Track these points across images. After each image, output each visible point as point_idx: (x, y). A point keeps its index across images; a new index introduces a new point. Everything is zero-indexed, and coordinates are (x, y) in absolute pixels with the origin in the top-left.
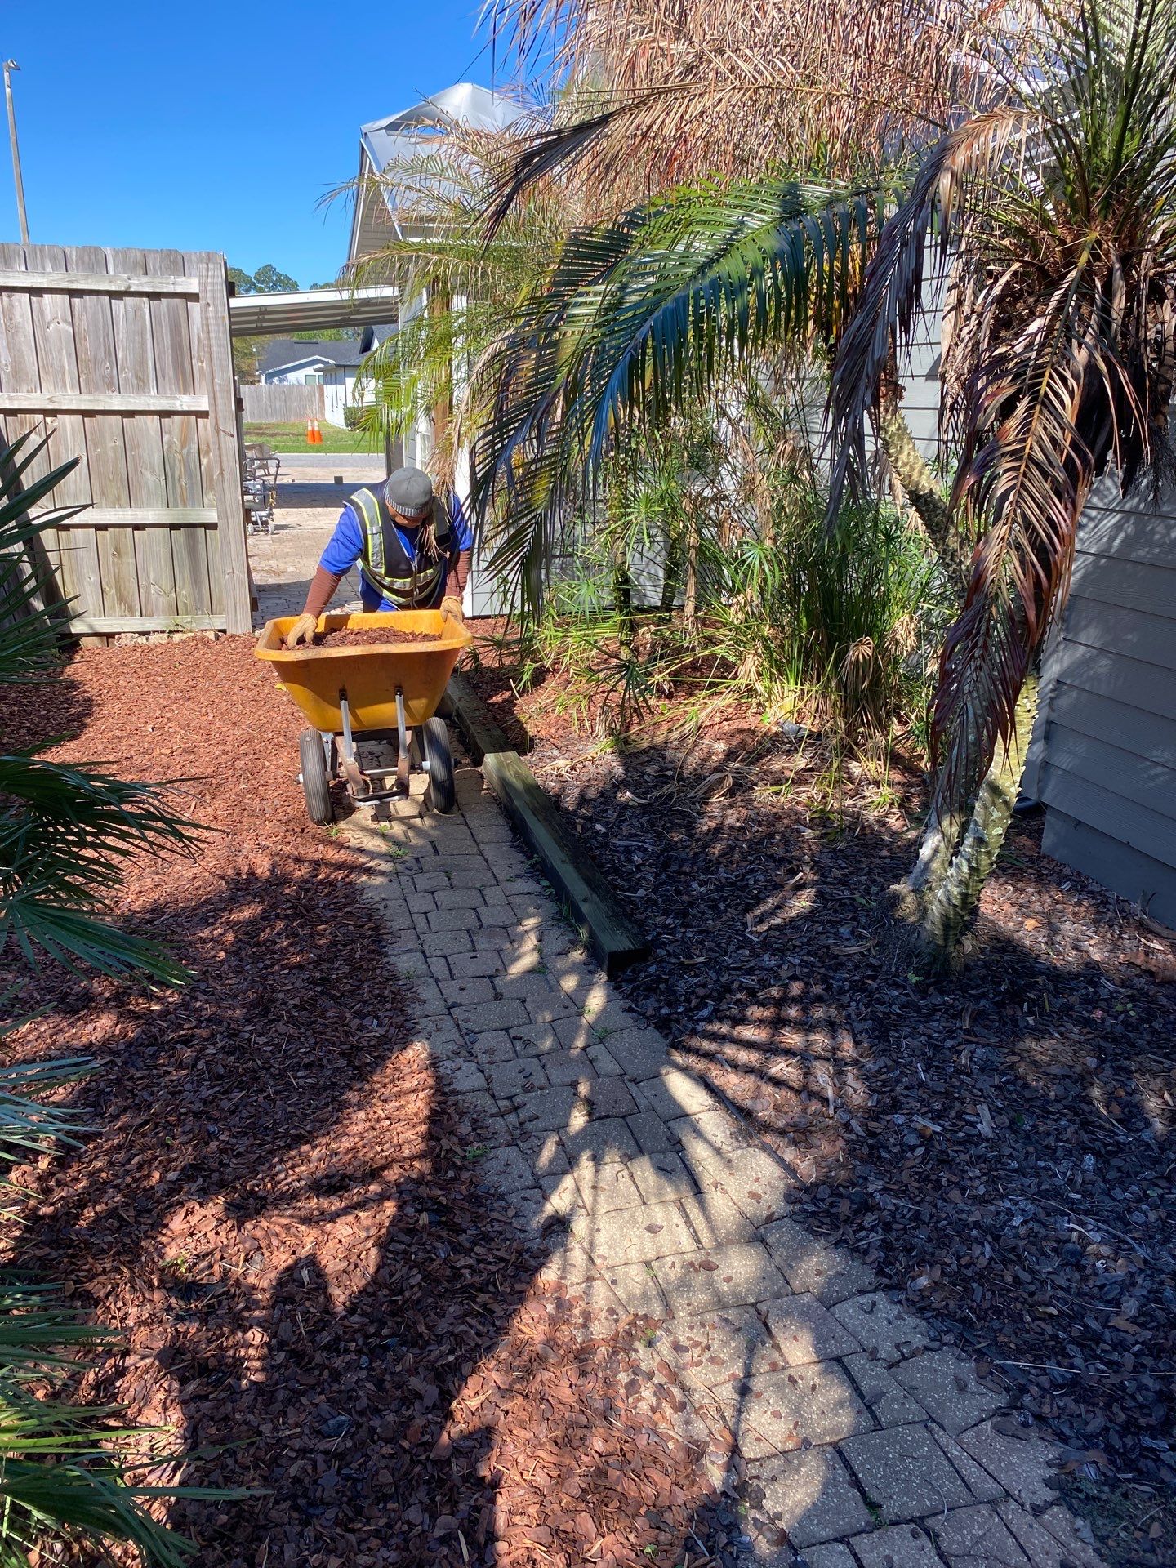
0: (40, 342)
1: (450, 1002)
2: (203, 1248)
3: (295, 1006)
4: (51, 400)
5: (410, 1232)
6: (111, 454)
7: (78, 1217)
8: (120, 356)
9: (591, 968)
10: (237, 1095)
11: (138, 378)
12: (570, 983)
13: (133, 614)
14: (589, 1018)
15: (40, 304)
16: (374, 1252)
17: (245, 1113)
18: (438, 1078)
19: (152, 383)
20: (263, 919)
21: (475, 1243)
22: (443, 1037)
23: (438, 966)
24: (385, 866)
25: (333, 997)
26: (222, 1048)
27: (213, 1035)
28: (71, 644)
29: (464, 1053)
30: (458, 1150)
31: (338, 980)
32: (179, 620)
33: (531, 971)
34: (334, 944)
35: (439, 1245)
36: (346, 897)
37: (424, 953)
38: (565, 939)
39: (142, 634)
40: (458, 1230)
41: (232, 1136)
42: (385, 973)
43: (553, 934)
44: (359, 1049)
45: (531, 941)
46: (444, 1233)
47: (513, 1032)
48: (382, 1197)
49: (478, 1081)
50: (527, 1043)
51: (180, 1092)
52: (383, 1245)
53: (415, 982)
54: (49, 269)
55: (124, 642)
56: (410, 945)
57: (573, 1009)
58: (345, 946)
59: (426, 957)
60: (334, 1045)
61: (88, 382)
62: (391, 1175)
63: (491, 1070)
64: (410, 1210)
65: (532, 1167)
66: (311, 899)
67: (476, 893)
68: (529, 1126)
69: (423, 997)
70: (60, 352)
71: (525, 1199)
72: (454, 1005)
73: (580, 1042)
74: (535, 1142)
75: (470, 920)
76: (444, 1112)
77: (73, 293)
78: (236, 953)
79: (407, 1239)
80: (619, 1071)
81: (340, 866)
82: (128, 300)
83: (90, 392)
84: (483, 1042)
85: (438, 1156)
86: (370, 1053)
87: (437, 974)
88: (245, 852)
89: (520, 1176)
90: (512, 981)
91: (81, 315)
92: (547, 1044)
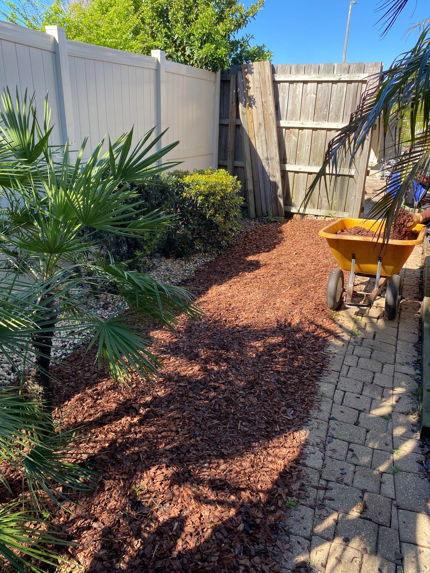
0: (303, 101)
1: (332, 416)
2: (152, 488)
3: (264, 390)
4: (302, 124)
5: (229, 531)
6: (319, 145)
7: (127, 448)
8: (331, 107)
9: (415, 428)
10: (216, 422)
11: (336, 116)
12: (399, 431)
13: (314, 208)
14: (396, 456)
15: (306, 87)
16: (210, 531)
17: (213, 432)
18: (301, 454)
19: (341, 117)
20: (278, 345)
21: (258, 553)
22: (317, 433)
23: (339, 395)
24: (346, 337)
25: (282, 393)
26: (225, 397)
27: (226, 390)
28: (289, 216)
29: (322, 446)
30: (284, 497)
31: (290, 385)
32: (330, 212)
33: (383, 417)
34: (300, 367)
35: (238, 545)
36: (320, 346)
37: (336, 386)
38: (411, 406)
39: (316, 216)
40: (255, 541)
41: (202, 440)
42: (313, 389)
43: (407, 401)
44: (276, 422)
45: (392, 401)
46: (246, 540)
47: (351, 446)
48: (232, 505)
49: (318, 464)
50: (354, 455)
51: (199, 410)
52: (216, 530)
53: (323, 399)
54: (312, 73)
55: (308, 218)
56: (332, 380)
57: (390, 447)
58: (304, 369)
59: (336, 388)
60: (266, 416)
61: (317, 117)
62: (245, 495)
63: (328, 461)
64: (240, 518)
65: (314, 526)
66: (305, 342)
67: (380, 365)
68: (327, 502)
69: (321, 408)
70: (309, 105)
71: (299, 543)
72: (333, 419)
73: (382, 468)
74: (324, 512)
75: (368, 378)
76: (290, 473)
77: (319, 82)
78: (260, 356)
79: (226, 534)
80: (393, 496)
81: (327, 331)
82: (339, 84)
83: (317, 121)
84: (335, 444)
85: (274, 495)
86: (280, 426)
87: (336, 400)
88: (293, 313)
89: (305, 529)
90: (369, 418)
91: (320, 91)
92: (365, 460)
